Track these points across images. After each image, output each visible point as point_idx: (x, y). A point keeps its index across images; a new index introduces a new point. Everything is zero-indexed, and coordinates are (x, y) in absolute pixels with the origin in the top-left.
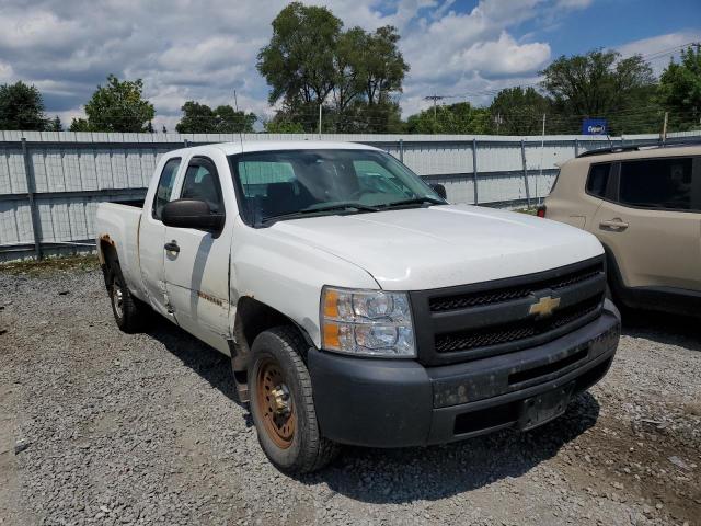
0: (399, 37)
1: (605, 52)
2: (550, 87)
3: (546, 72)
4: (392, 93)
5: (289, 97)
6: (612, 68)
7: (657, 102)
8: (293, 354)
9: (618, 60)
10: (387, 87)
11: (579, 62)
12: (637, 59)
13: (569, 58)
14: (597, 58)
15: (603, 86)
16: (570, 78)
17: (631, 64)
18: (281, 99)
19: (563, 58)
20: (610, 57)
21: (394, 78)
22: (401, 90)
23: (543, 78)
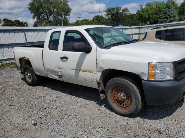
0: (68, 1)
1: (119, 7)
2: (107, 15)
3: (105, 11)
4: (68, 16)
5: (38, 18)
6: (121, 11)
7: (136, 19)
8: (131, 83)
9: (122, 9)
10: (66, 15)
11: (113, 9)
12: (126, 9)
13: (111, 8)
14: (117, 8)
15: (119, 15)
16: (111, 13)
17: (125, 10)
18: (36, 18)
19: (109, 8)
20: (120, 8)
21: (68, 13)
22: (70, 16)
23: (105, 13)
